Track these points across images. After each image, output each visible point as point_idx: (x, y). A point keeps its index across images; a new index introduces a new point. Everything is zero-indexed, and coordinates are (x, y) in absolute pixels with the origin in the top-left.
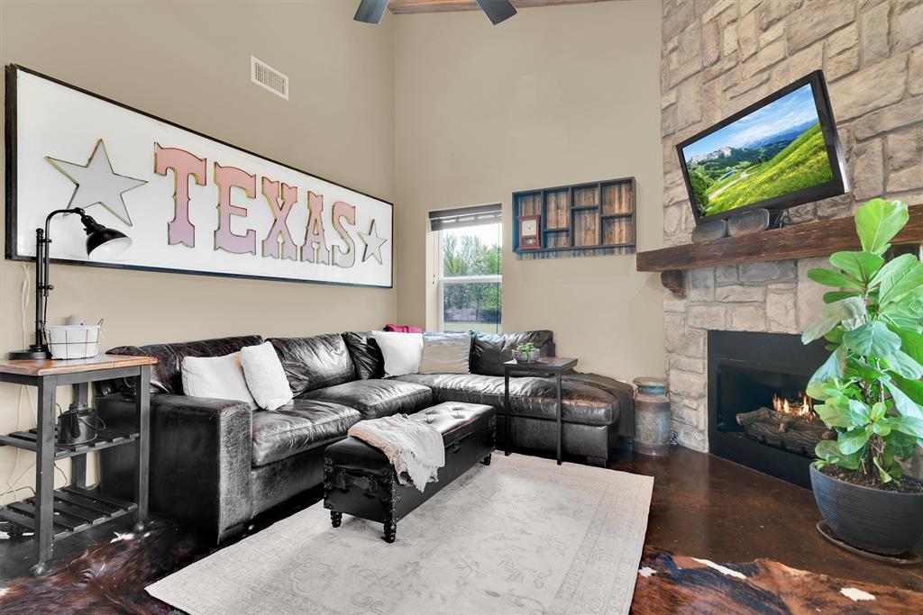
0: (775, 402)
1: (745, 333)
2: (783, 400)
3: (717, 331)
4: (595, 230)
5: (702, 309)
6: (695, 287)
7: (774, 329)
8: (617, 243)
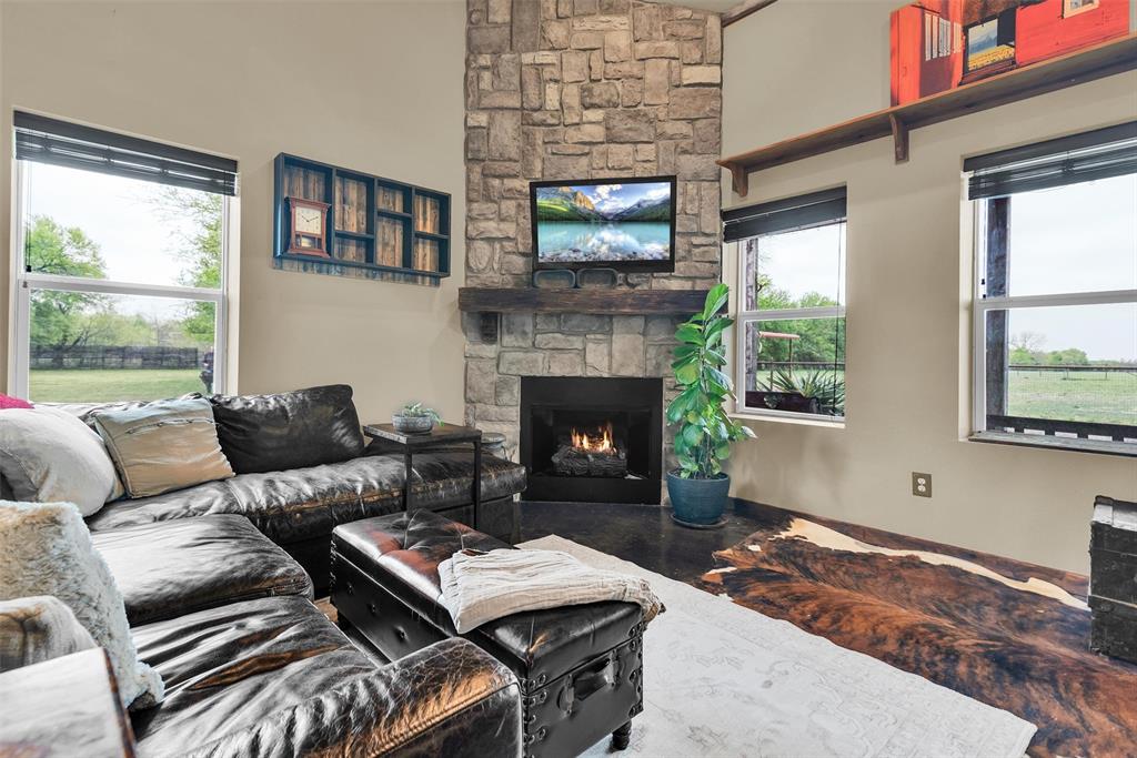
0: (573, 438)
1: (564, 377)
2: (582, 436)
3: (534, 377)
4: (394, 247)
5: (520, 355)
6: (510, 332)
7: (590, 373)
8: (420, 269)
